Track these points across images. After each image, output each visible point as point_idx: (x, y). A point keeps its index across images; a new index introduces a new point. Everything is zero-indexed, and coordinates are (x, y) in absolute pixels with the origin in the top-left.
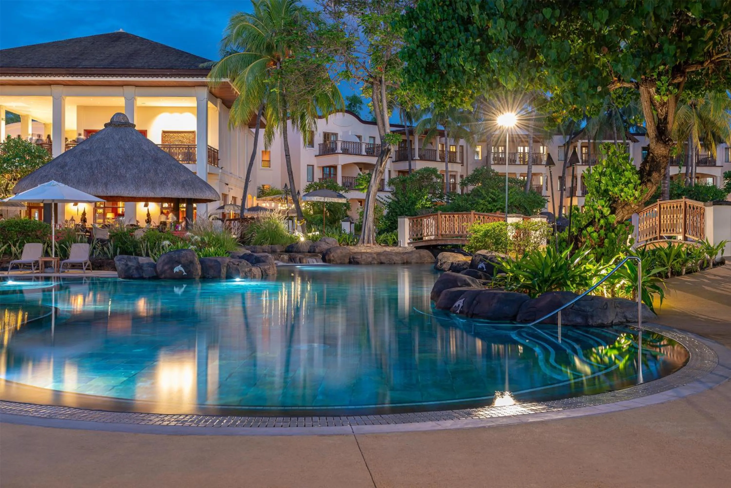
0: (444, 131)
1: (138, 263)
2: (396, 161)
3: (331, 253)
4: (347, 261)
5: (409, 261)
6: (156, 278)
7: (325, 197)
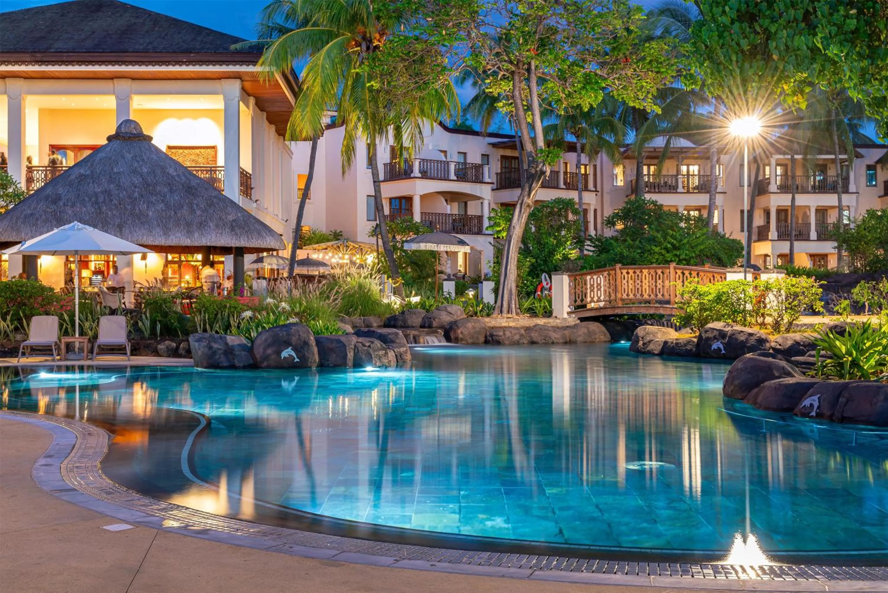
0: (576, 143)
1: (227, 344)
2: (497, 189)
3: (458, 328)
4: (482, 339)
5: (573, 338)
6: (254, 366)
7: (438, 243)
